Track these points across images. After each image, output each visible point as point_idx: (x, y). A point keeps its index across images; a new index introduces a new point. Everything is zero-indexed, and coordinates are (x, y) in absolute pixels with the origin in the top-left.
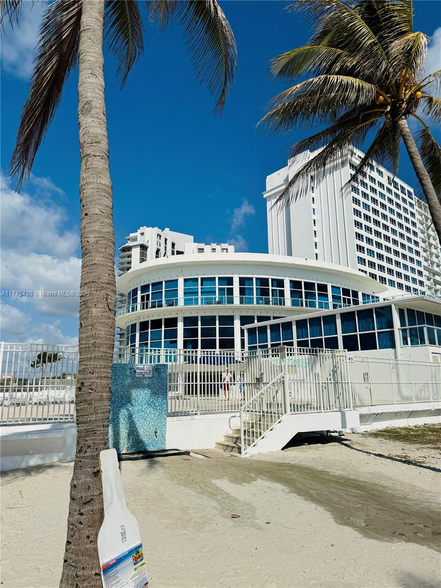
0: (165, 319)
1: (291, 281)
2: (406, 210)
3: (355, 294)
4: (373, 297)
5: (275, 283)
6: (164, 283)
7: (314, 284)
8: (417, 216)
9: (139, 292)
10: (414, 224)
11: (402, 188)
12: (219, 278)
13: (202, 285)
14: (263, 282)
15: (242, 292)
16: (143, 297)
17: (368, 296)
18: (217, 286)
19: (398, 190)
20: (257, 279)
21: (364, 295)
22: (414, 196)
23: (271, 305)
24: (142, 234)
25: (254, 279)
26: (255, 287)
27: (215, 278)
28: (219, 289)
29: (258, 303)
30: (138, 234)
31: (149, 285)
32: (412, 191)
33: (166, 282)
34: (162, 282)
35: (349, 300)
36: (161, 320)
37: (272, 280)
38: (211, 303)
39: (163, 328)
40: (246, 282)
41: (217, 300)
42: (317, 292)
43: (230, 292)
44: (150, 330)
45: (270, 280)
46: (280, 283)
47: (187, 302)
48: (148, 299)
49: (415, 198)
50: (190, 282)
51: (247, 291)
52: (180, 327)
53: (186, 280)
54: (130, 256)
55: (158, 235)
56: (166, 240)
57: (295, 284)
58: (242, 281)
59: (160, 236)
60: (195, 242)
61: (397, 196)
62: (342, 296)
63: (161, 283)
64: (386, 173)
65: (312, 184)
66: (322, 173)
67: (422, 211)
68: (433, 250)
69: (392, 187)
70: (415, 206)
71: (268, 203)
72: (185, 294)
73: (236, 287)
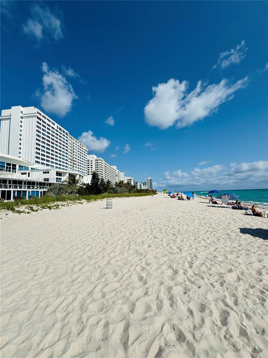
2: (64, 139)
3: (14, 166)
4: (25, 167)
10: (67, 144)
11: (64, 132)
17: (23, 167)
21: (20, 166)
32: (68, 133)
35: (10, 168)
49: (69, 135)
61: (61, 133)
62: (6, 166)
64: (56, 124)
65: (22, 120)
66: (27, 117)
67: (72, 140)
68: (75, 153)
69: (58, 130)
70: (69, 138)
71: (1, 121)
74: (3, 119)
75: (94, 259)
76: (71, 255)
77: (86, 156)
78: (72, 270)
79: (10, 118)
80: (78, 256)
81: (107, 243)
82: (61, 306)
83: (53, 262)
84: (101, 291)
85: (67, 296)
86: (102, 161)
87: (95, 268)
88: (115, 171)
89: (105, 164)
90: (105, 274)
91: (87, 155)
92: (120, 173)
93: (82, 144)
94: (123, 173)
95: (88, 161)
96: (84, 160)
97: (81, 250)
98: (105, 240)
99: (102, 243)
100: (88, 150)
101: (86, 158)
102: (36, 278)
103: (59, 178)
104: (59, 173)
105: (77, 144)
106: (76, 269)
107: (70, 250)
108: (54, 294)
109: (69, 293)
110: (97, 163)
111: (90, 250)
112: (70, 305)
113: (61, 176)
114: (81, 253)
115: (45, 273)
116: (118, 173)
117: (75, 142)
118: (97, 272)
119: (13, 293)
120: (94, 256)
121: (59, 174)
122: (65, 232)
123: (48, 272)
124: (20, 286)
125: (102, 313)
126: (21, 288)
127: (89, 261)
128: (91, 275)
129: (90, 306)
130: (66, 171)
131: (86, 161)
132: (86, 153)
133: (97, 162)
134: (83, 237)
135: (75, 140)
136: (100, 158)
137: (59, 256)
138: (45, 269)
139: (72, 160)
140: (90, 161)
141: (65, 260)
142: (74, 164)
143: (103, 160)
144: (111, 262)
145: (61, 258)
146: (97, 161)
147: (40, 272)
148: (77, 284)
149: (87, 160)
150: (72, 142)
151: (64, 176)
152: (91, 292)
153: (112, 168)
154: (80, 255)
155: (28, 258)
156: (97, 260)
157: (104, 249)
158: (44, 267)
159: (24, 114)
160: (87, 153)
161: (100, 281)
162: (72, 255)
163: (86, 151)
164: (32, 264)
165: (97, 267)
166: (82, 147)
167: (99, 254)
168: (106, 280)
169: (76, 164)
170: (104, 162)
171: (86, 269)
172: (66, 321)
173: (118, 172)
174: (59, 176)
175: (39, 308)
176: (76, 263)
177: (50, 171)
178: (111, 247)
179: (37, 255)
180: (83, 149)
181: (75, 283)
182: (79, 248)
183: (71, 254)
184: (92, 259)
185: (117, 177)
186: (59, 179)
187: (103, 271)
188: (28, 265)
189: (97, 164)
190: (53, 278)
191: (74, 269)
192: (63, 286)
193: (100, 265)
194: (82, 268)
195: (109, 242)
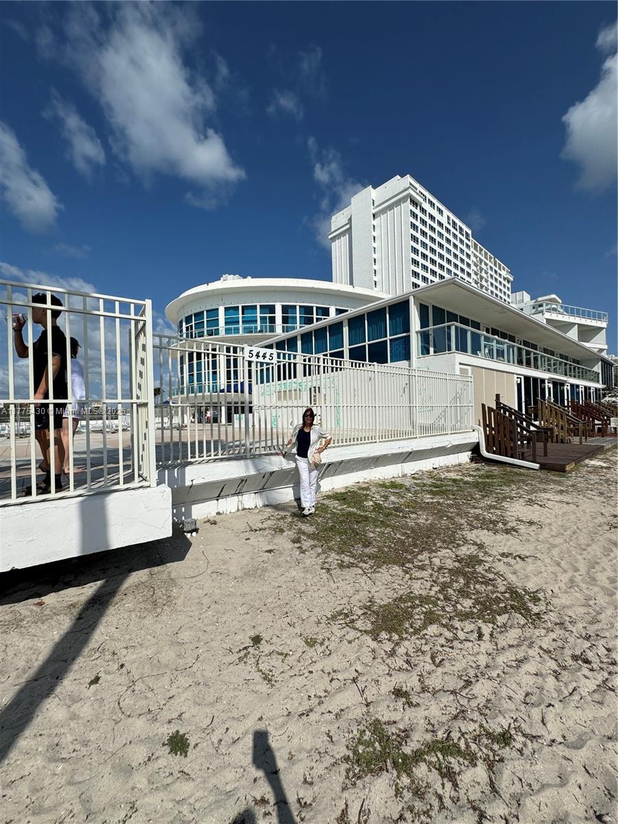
2: (462, 251)
5: (320, 311)
6: (205, 312)
8: (473, 258)
9: (184, 324)
10: (469, 265)
11: (461, 228)
12: (261, 307)
13: (243, 314)
14: (307, 310)
15: (285, 320)
16: (187, 328)
18: (259, 315)
19: (457, 230)
20: (300, 306)
22: (471, 238)
25: (298, 307)
26: (298, 315)
27: (256, 306)
28: (261, 318)
31: (191, 316)
33: (207, 311)
37: (317, 307)
38: (252, 332)
40: (289, 310)
41: (259, 329)
43: (272, 320)
45: (315, 309)
47: (228, 331)
48: (192, 329)
49: (472, 240)
50: (232, 311)
51: (290, 320)
53: (226, 309)
58: (285, 309)
61: (455, 236)
63: (202, 313)
64: (446, 212)
65: (374, 222)
66: (384, 211)
67: (478, 254)
69: (450, 227)
70: (471, 248)
71: (333, 244)
72: (226, 323)
73: (279, 315)
74: (335, 237)
77: (509, 296)
79: (350, 228)
93: (498, 261)
100: (511, 279)
105: (488, 262)
117: (483, 258)
132: (509, 289)
135: (483, 252)
136: (553, 296)
143: (560, 301)
150: (477, 257)
159: (380, 205)
163: (508, 282)
166: (499, 271)
180: (500, 275)
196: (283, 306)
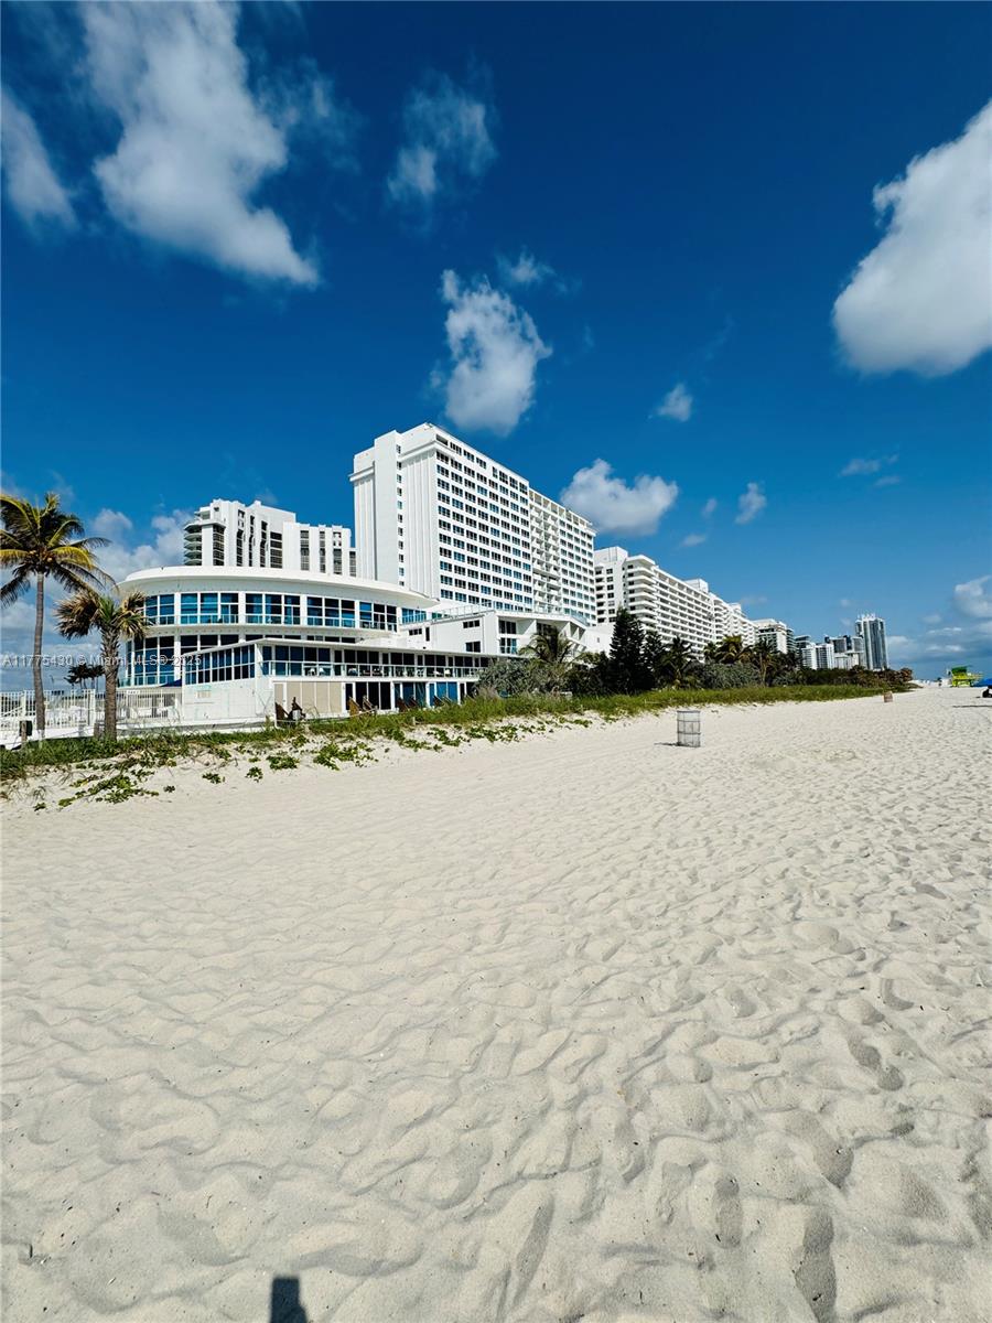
0: (161, 638)
1: (308, 598)
2: (515, 507)
3: (392, 610)
4: (417, 612)
5: (289, 600)
6: (159, 597)
7: (337, 601)
8: (532, 513)
10: (526, 523)
11: (512, 480)
12: (222, 594)
13: (202, 601)
14: (276, 599)
15: (249, 609)
17: (411, 611)
18: (219, 603)
19: (507, 483)
20: (267, 595)
21: (404, 610)
22: (529, 491)
23: (283, 624)
24: (217, 509)
25: (264, 596)
26: (264, 604)
27: (216, 594)
28: (222, 606)
29: (267, 622)
30: (210, 509)
32: (526, 483)
34: (156, 597)
35: (383, 617)
36: (156, 638)
37: (286, 597)
38: (209, 622)
39: (158, 648)
40: (255, 599)
41: (219, 618)
42: (340, 609)
43: (235, 609)
44: (144, 650)
45: (283, 599)
46: (296, 600)
47: (184, 620)
49: (531, 493)
50: (189, 598)
51: (255, 609)
52: (177, 646)
53: (183, 595)
54: (199, 539)
55: (240, 511)
56: (252, 518)
57: (314, 601)
58: (249, 598)
59: (243, 513)
60: (297, 521)
61: (504, 490)
62: (373, 612)
64: (490, 463)
65: (400, 472)
66: (410, 461)
67: (541, 508)
68: (551, 551)
69: (497, 481)
70: (530, 502)
71: (356, 489)
72: (183, 611)
73: (242, 604)
74: (358, 480)
75: (650, 929)
76: (570, 898)
77: (590, 555)
78: (580, 950)
79: (374, 474)
80: (592, 905)
81: (694, 877)
82: (560, 1061)
83: (520, 909)
84: (692, 1053)
85: (574, 1035)
86: (648, 566)
87: (658, 964)
88: (704, 598)
89: (661, 576)
90: (701, 997)
91: (592, 551)
92: (724, 604)
93: (573, 514)
94: (739, 607)
95: (597, 573)
96: (585, 570)
97: (602, 887)
98: (685, 864)
99: (677, 875)
100: (593, 534)
101: (591, 563)
102: (478, 949)
103: (509, 640)
104: (508, 623)
105: (556, 516)
106: (595, 949)
107: (565, 880)
108: (532, 1012)
109: (580, 1026)
110: (631, 575)
111: (632, 892)
112: (586, 1065)
113: (514, 632)
114: (605, 898)
115: (499, 941)
116: (713, 607)
117: (550, 512)
118: (667, 979)
119: (426, 977)
120: (650, 916)
121: (507, 626)
122: (542, 819)
123: (509, 939)
124: (440, 963)
125: (706, 1137)
126: (445, 968)
127: (633, 931)
128: (646, 985)
129: (656, 1095)
130: (528, 615)
131: (591, 572)
132: (590, 546)
133: (630, 571)
134: (602, 842)
135: (549, 505)
136: (641, 557)
137: (535, 895)
138: (499, 926)
139: (543, 576)
140: (604, 571)
141: (555, 911)
142: (551, 588)
143: (653, 563)
144: (719, 954)
145: (542, 902)
146: (631, 567)
147: (486, 933)
148: (603, 1001)
149: (593, 569)
150: (539, 512)
151: (522, 633)
152: (653, 1043)
153: (689, 591)
154: (601, 904)
155: (452, 885)
156: (663, 934)
157: (686, 900)
158: (495, 921)
159: (405, 454)
160: (591, 542)
161: (686, 1015)
162: (575, 900)
163: (589, 537)
164: (463, 904)
165: (665, 961)
166: (574, 526)
167: (669, 914)
168: (706, 1018)
169: (557, 589)
170: (656, 568)
171: (625, 957)
172: (581, 1116)
173: (716, 602)
174: (509, 632)
175: (495, 1042)
176: (591, 930)
177: (480, 619)
178: (711, 897)
179: (473, 880)
180: (576, 530)
181: (596, 996)
182: (594, 880)
183: (569, 894)
184: (645, 927)
185: (713, 623)
186: (509, 644)
187: (690, 981)
188: (454, 904)
189: (631, 579)
190: (526, 960)
191: (586, 949)
192: (558, 995)
193: (677, 955)
194: (614, 951)
195: (701, 873)
196: (247, 595)
